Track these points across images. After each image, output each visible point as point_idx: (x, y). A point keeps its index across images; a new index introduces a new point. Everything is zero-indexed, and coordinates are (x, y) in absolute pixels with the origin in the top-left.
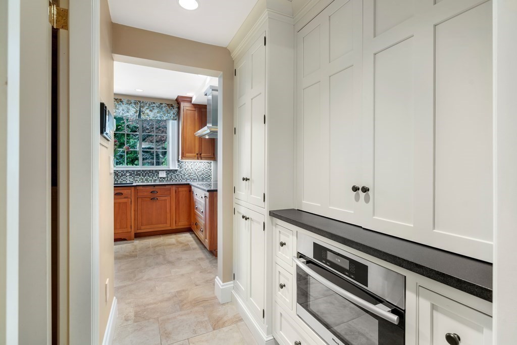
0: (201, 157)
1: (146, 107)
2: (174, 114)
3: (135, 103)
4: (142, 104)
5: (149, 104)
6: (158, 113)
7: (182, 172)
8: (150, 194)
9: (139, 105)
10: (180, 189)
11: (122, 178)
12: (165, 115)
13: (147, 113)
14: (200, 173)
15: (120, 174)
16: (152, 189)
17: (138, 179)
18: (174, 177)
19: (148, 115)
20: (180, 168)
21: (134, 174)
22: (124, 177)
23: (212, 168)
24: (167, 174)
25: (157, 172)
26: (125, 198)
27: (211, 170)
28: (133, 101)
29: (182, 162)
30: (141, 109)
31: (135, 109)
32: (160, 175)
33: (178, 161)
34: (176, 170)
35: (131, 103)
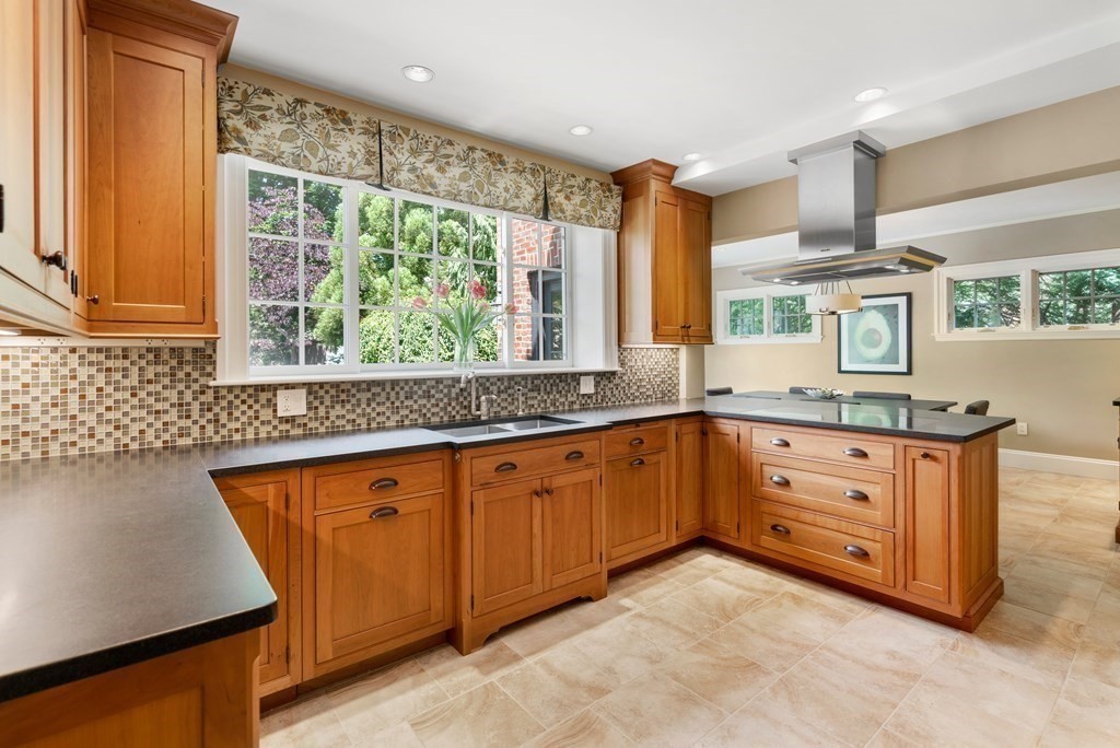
1: (558, 187)
2: (615, 211)
3: (534, 172)
4: (548, 177)
5: (564, 178)
8: (630, 448)
9: (542, 179)
10: (684, 428)
12: (594, 211)
13: (561, 205)
15: (494, 389)
16: (633, 433)
18: (610, 393)
20: (622, 367)
21: (526, 387)
22: (503, 397)
23: (680, 364)
24: (597, 385)
25: (576, 377)
26: (589, 466)
27: (677, 369)
28: (528, 165)
30: (548, 191)
31: (533, 190)
32: (583, 390)
35: (524, 171)
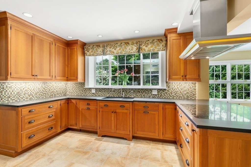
0: (186, 79)
1: (143, 45)
2: (163, 46)
3: (136, 43)
4: (141, 43)
5: (145, 42)
6: (151, 47)
7: (170, 91)
8: (143, 108)
9: (139, 44)
10: (167, 106)
11: (129, 94)
12: (156, 48)
13: (144, 49)
14: (185, 92)
15: (128, 91)
16: (144, 104)
17: (139, 95)
18: (163, 95)
19: (145, 50)
20: (168, 88)
21: (136, 91)
22: (130, 93)
23: (197, 88)
24: (158, 92)
25: (151, 90)
26: (126, 109)
27: (195, 89)
28: (135, 42)
29: (169, 83)
30: (140, 46)
31: (136, 47)
32: (153, 93)
33: (167, 82)
34: (165, 89)
35: (134, 44)
